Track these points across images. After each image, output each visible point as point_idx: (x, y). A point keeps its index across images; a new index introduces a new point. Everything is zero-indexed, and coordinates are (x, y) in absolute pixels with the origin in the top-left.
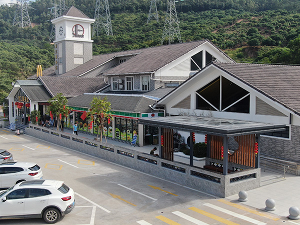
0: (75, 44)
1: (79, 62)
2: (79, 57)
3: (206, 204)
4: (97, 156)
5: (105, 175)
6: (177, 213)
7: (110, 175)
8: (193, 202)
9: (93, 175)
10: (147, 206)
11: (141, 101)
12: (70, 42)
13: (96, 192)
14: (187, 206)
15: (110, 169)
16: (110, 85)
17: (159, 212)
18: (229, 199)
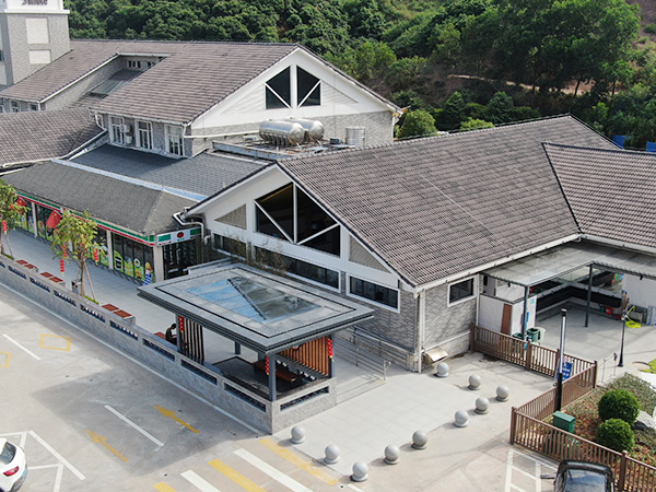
0: (28, 20)
1: (41, 58)
2: (40, 48)
3: (237, 452)
4: (76, 323)
5: (85, 381)
6: (189, 475)
7: (95, 382)
8: (220, 446)
9: (64, 380)
10: (145, 459)
11: (159, 203)
12: (17, 17)
13: (65, 430)
14: (208, 457)
15: (97, 361)
16: (107, 132)
17: (161, 473)
18: (277, 438)
